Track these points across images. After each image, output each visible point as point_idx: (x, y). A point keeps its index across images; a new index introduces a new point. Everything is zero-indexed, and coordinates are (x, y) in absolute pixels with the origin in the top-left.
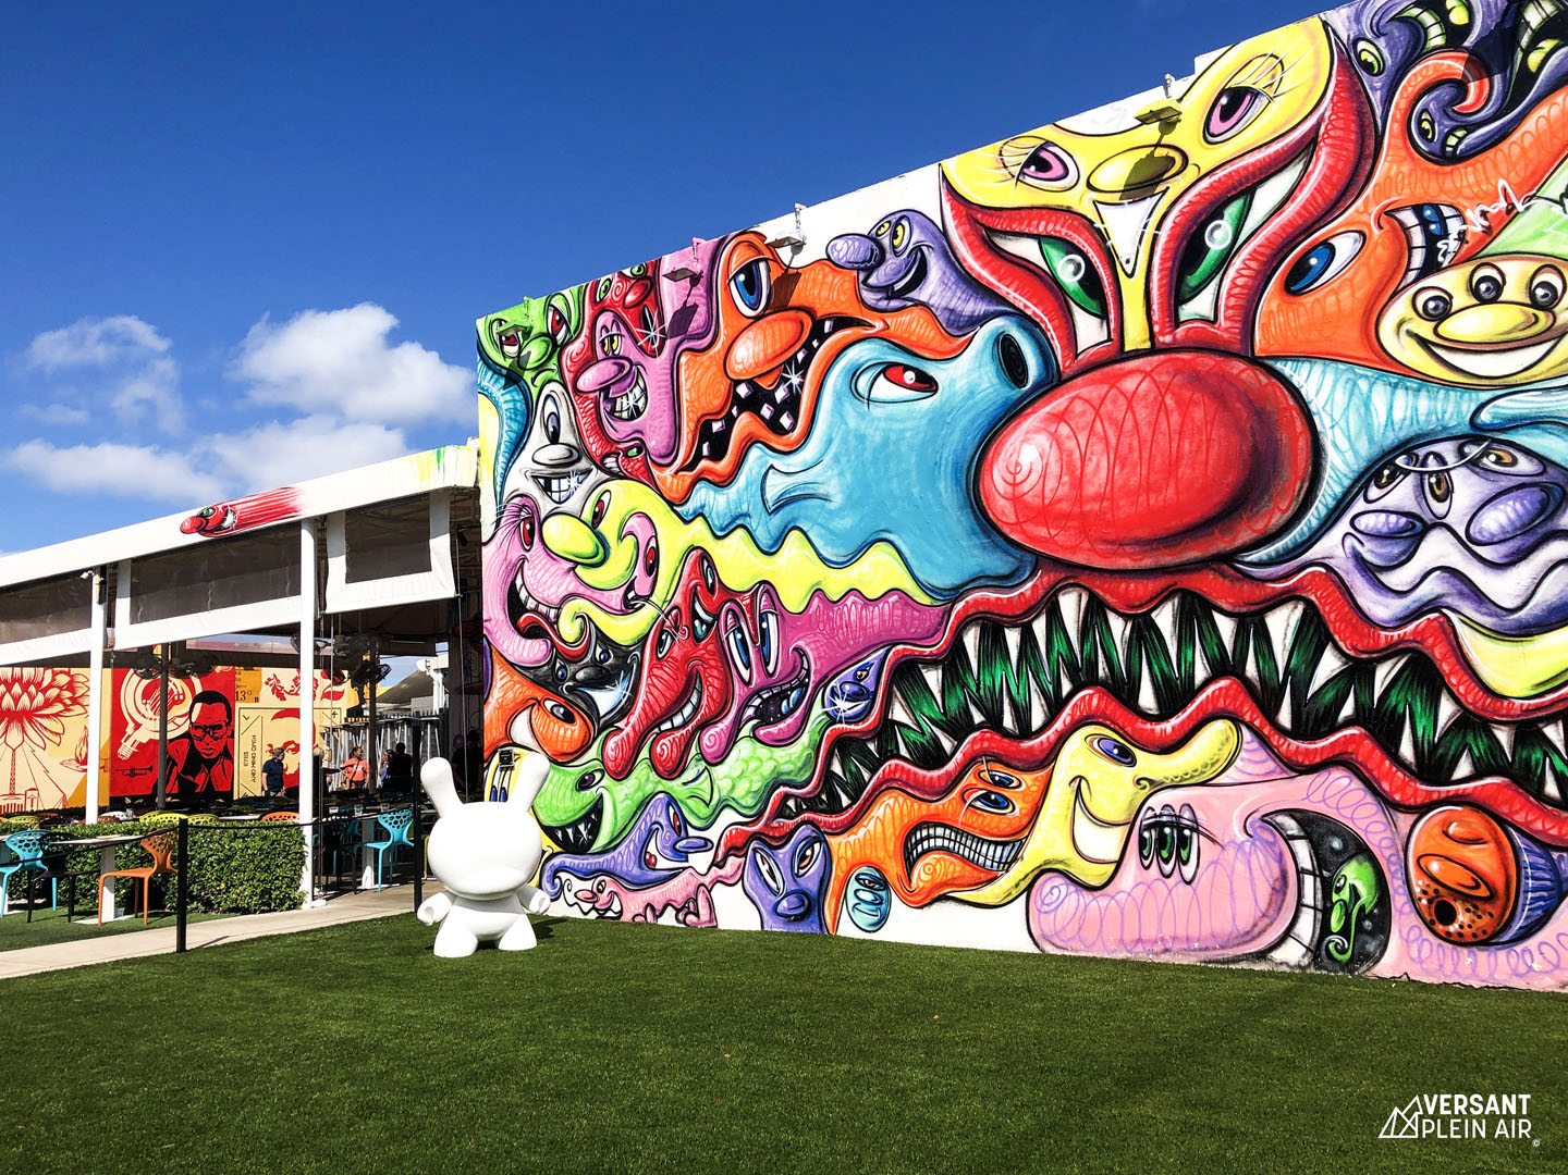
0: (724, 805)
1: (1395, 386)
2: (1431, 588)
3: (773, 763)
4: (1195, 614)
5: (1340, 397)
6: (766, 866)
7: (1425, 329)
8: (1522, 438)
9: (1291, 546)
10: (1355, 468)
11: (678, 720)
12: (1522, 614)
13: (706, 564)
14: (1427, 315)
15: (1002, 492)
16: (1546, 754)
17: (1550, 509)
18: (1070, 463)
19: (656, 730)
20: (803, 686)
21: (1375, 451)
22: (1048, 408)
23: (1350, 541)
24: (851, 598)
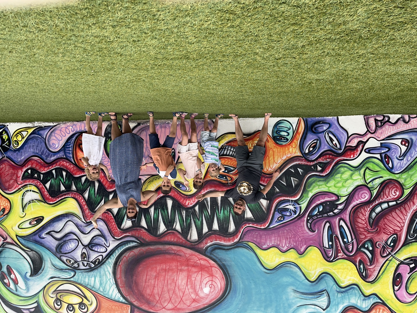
0: (358, 168)
1: (93, 287)
3: (328, 185)
4: (153, 228)
6: (334, 143)
7: (85, 301)
8: (64, 266)
9: (124, 246)
10: (105, 266)
11: (385, 206)
12: (68, 220)
13: (364, 274)
14: (85, 305)
15: (217, 279)
16: (65, 182)
17: (60, 247)
18: (192, 284)
19: (399, 202)
20: (310, 216)
21: (99, 269)
22: (199, 305)
23: (108, 245)
24: (285, 249)
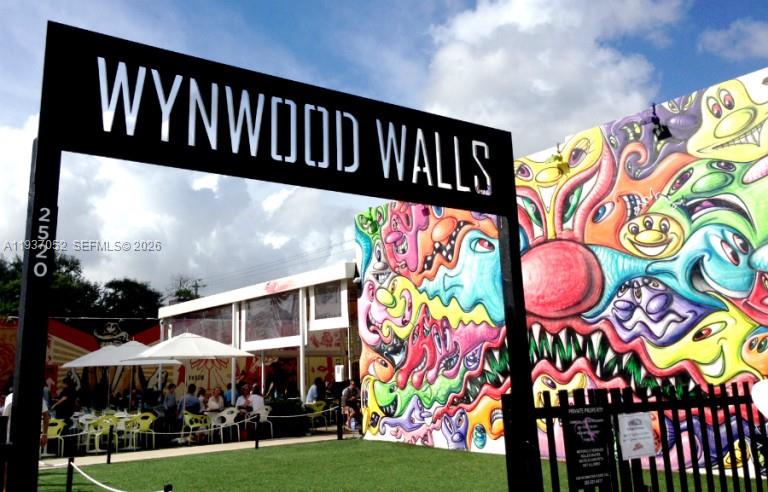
0: (435, 399)
1: (624, 257)
2: (638, 329)
3: (449, 384)
4: (571, 333)
5: (610, 260)
7: (632, 237)
8: (660, 277)
9: (597, 311)
10: (615, 285)
12: (663, 338)
13: (427, 309)
14: (632, 233)
17: (668, 302)
19: (413, 371)
20: (458, 356)
21: (620, 279)
23: (614, 310)
24: (471, 324)
